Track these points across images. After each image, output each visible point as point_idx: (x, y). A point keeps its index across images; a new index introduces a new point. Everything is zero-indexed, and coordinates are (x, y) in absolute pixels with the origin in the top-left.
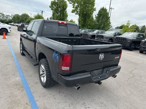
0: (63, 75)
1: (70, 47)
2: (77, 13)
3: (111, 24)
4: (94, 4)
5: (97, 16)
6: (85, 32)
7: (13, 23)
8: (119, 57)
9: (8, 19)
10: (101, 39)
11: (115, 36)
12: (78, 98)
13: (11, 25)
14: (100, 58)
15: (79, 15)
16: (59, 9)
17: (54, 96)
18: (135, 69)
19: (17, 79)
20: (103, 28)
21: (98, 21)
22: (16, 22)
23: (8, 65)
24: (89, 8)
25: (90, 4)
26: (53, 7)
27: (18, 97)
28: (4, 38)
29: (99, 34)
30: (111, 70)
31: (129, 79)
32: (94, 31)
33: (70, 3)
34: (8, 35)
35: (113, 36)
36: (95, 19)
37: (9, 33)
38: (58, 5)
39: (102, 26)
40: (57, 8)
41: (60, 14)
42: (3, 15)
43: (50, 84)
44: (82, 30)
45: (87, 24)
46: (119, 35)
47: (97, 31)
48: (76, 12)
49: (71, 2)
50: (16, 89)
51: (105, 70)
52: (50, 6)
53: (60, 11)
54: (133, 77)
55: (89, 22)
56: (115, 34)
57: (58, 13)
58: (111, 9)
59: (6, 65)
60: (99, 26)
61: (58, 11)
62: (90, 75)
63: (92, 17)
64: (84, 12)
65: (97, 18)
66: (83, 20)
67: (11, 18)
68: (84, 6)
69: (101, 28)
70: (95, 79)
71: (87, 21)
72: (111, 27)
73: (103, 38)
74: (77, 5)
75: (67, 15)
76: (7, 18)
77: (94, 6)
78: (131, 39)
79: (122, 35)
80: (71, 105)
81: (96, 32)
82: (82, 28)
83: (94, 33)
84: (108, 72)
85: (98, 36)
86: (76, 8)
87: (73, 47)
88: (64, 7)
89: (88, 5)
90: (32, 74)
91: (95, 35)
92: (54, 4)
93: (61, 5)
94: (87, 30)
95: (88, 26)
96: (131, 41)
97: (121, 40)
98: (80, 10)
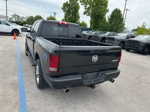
0: (50, 76)
1: (58, 47)
2: (89, 14)
3: (124, 26)
4: (107, 5)
5: (109, 17)
6: (96, 34)
7: (27, 25)
8: (117, 60)
9: (23, 21)
10: (111, 41)
11: (127, 38)
12: (70, 101)
13: (25, 26)
14: (93, 60)
15: (91, 17)
16: (71, 11)
17: (46, 97)
18: (144, 75)
19: (15, 78)
20: (115, 30)
21: (111, 23)
22: (30, 24)
23: (10, 64)
24: (102, 9)
25: (102, 5)
26: (65, 9)
27: (10, 96)
28: (15, 39)
29: (110, 36)
30: (107, 74)
31: (133, 85)
32: (105, 33)
33: (82, 5)
34: (19, 36)
35: (125, 39)
36: (107, 20)
37: (20, 34)
38: (70, 7)
39: (115, 28)
40: (70, 9)
41: (72, 15)
42: (18, 17)
43: (43, 85)
44: (93, 32)
45: (99, 26)
46: (132, 37)
47: (108, 33)
48: (87, 14)
49: (83, 3)
50: (11, 88)
51: (101, 73)
52: (62, 8)
53: (72, 12)
54: (139, 83)
55: (101, 23)
56: (128, 36)
57: (69, 15)
58: (126, 10)
59: (8, 64)
60: (112, 28)
61: (70, 13)
62: (80, 78)
63: (105, 19)
64: (96, 13)
65: (109, 19)
66: (94, 21)
67: (26, 20)
68: (97, 7)
69: (114, 30)
70: (88, 82)
71: (99, 23)
72: (125, 29)
73: (114, 41)
74: (89, 6)
75: (79, 16)
76: (22, 19)
77: (107, 7)
78: (144, 43)
79: (136, 38)
80: (61, 108)
81: (107, 35)
82: (94, 30)
83: (105, 35)
84: (103, 76)
85: (109, 39)
86: (88, 9)
87: (60, 47)
88: (76, 9)
89: (100, 6)
90: (31, 74)
91: (106, 37)
92: (66, 6)
93: (73, 6)
94: (98, 32)
95: (99, 28)
96: (145, 44)
97: (134, 43)
98: (92, 11)
